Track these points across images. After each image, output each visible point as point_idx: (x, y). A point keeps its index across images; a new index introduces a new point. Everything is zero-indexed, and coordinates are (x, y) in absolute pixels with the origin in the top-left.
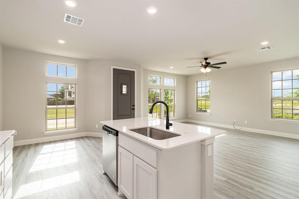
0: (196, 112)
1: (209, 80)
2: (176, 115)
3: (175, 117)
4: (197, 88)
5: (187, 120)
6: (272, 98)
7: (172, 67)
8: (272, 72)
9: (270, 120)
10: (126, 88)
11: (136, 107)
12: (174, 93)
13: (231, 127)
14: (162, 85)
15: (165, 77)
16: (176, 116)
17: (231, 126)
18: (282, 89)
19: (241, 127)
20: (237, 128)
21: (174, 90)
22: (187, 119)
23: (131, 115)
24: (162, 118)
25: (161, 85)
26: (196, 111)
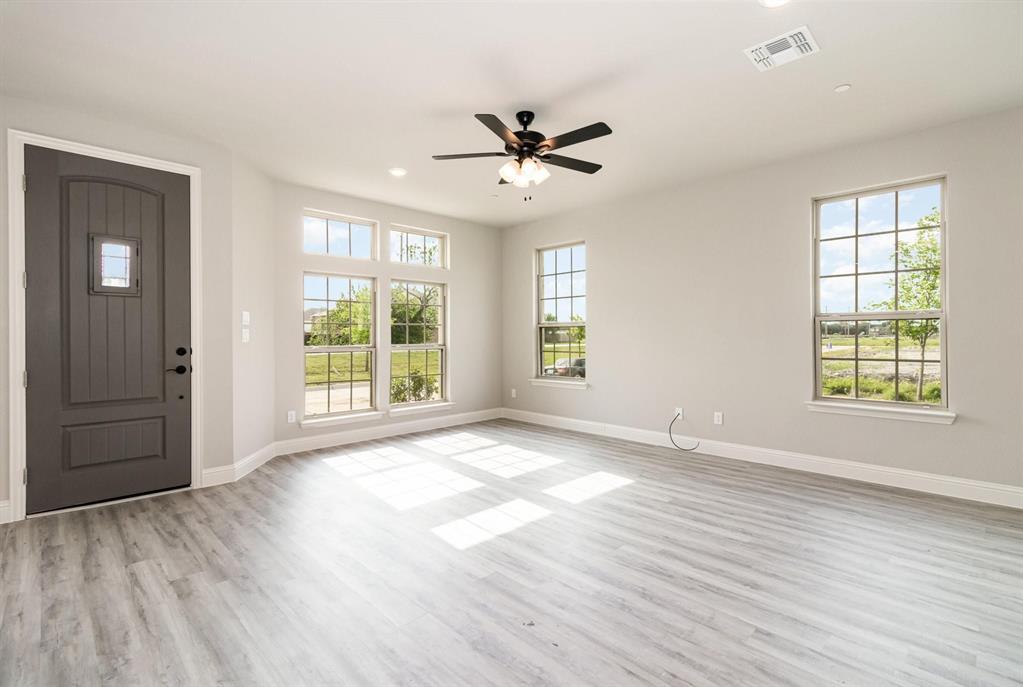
0: (537, 377)
1: (583, 242)
2: (451, 393)
3: (446, 401)
4: (539, 277)
5: (503, 413)
6: (816, 315)
7: (398, 173)
8: (817, 202)
9: (813, 409)
10: (128, 260)
11: (197, 360)
12: (444, 298)
13: (659, 438)
14: (379, 258)
15: (394, 228)
16: (449, 395)
17: (663, 434)
18: (857, 274)
19: (697, 440)
20: (685, 441)
21: (443, 285)
22: (503, 406)
23: (164, 400)
24: (379, 406)
25: (374, 259)
26: (534, 373)
